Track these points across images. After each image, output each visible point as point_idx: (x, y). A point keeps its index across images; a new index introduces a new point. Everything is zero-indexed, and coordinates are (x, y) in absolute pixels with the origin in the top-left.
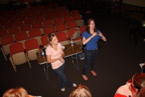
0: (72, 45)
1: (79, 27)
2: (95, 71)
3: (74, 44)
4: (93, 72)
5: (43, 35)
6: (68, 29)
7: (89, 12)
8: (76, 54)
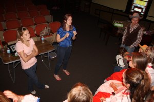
0: (43, 42)
1: (48, 23)
2: (68, 71)
3: (45, 41)
4: (65, 71)
5: (6, 29)
6: (35, 25)
7: (56, 8)
8: (48, 52)
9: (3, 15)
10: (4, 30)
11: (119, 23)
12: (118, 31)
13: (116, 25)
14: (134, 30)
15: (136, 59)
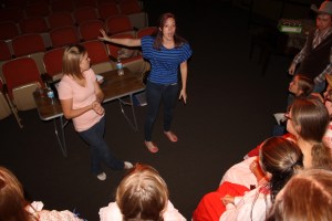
0: (121, 73)
1: (136, 29)
3: (125, 69)
4: (169, 134)
5: (50, 48)
8: (131, 93)
9: (46, 19)
10: (48, 49)
11: (292, 26)
12: (290, 44)
13: (285, 29)
14: (323, 42)
15: (301, 116)
